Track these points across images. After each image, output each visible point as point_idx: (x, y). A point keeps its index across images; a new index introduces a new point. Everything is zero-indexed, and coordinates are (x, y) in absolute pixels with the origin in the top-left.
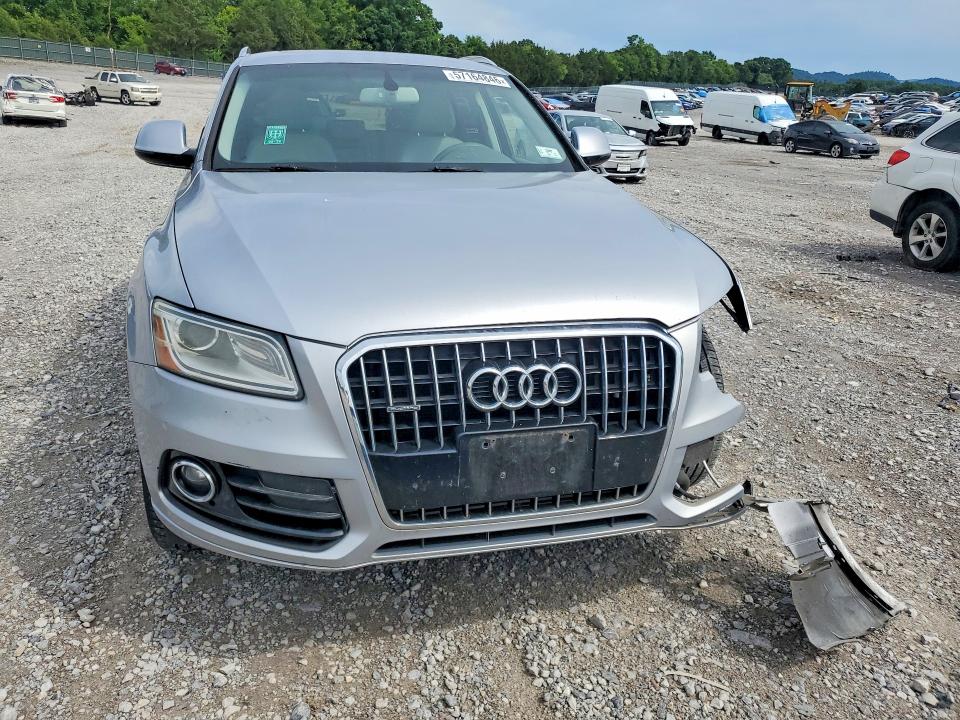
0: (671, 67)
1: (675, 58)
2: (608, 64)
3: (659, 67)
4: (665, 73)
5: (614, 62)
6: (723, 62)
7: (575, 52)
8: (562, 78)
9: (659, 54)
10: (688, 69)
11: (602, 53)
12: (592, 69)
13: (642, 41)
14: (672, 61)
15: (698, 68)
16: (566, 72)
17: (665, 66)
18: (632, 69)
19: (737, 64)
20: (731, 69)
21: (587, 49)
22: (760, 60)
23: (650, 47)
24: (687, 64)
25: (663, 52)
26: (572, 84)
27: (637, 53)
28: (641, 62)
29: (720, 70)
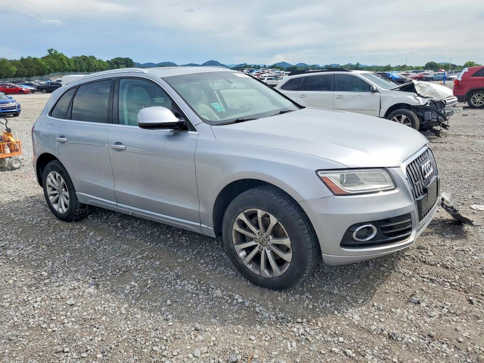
0: (75, 64)
1: (76, 60)
2: (39, 64)
3: (70, 65)
4: (73, 67)
5: (43, 63)
6: (100, 61)
7: (18, 59)
8: (15, 73)
9: (67, 58)
10: (84, 65)
11: (35, 59)
12: (32, 67)
13: (56, 52)
14: (75, 61)
15: (89, 64)
16: (16, 70)
17: (72, 64)
18: (54, 66)
19: (108, 61)
20: (106, 64)
21: (25, 57)
22: (118, 58)
23: (61, 55)
24: (83, 62)
25: (70, 57)
26: (22, 76)
27: (55, 58)
28: (59, 63)
29: (101, 65)
